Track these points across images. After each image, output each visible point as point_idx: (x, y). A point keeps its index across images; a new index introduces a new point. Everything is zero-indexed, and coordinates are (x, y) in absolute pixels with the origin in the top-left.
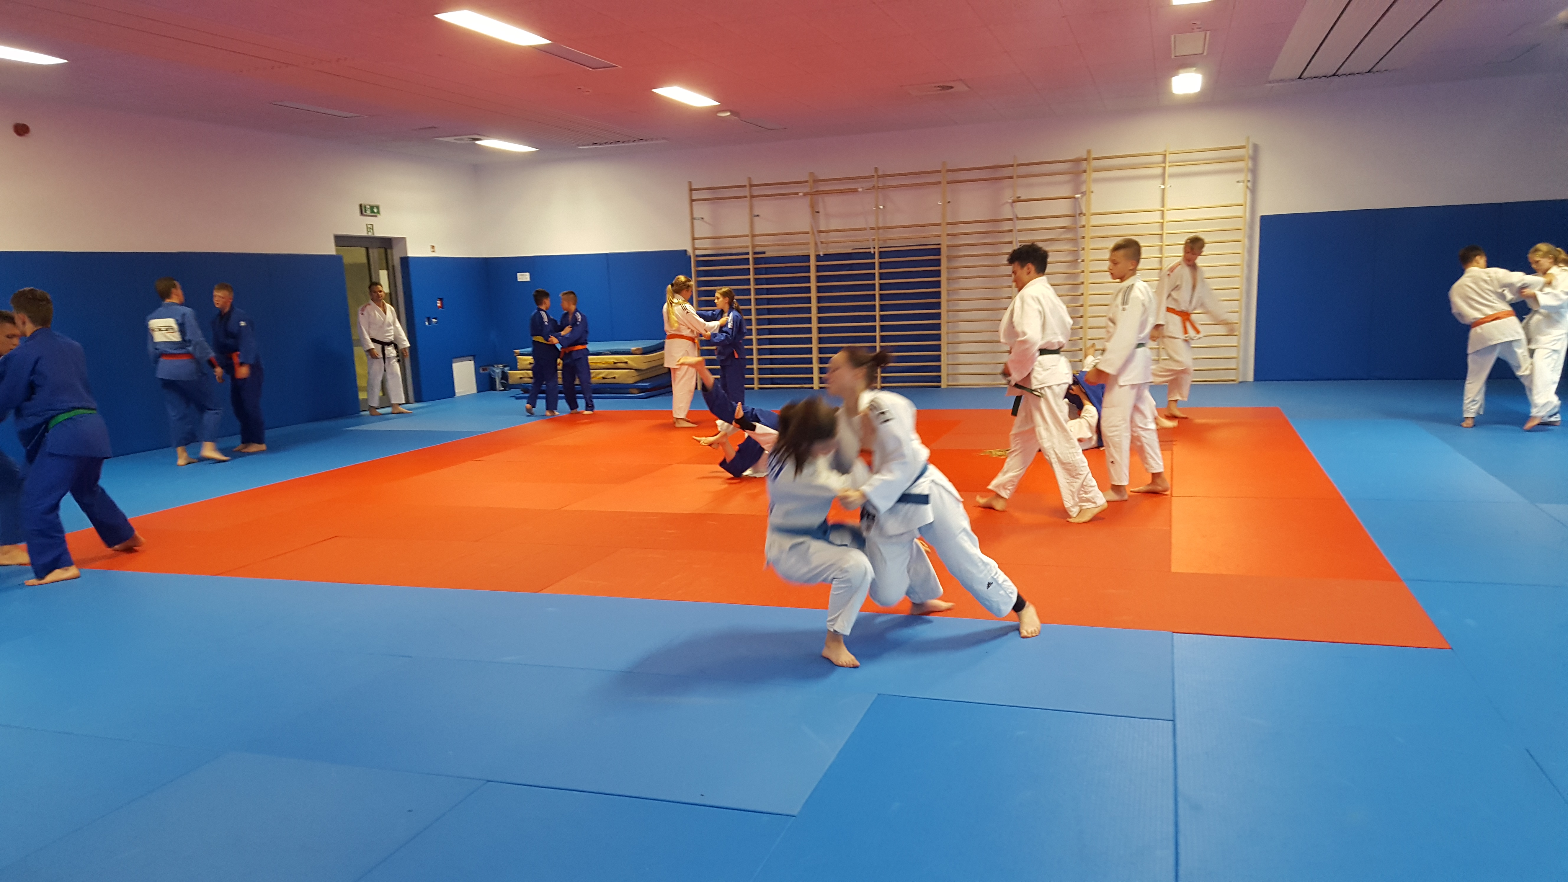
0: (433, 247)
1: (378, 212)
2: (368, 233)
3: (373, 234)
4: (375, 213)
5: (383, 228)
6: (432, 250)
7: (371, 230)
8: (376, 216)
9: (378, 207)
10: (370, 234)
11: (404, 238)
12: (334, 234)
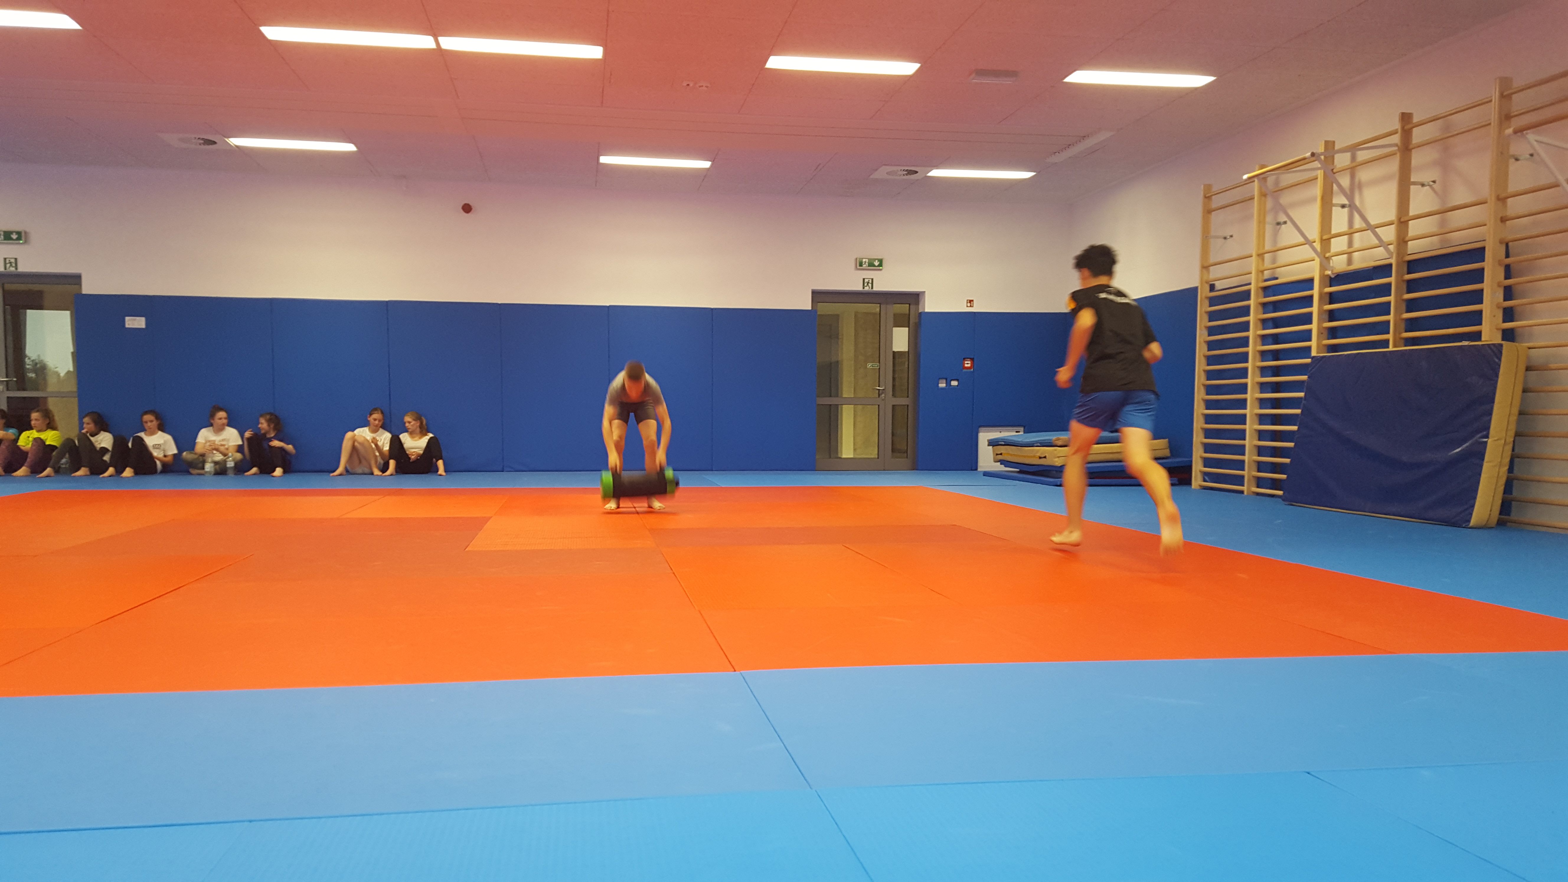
0: (971, 301)
1: (881, 265)
2: (864, 288)
3: (872, 288)
4: (875, 266)
5: (885, 282)
6: (969, 305)
7: (870, 285)
8: (881, 270)
9: (881, 261)
10: (867, 288)
11: (924, 292)
12: (812, 290)
